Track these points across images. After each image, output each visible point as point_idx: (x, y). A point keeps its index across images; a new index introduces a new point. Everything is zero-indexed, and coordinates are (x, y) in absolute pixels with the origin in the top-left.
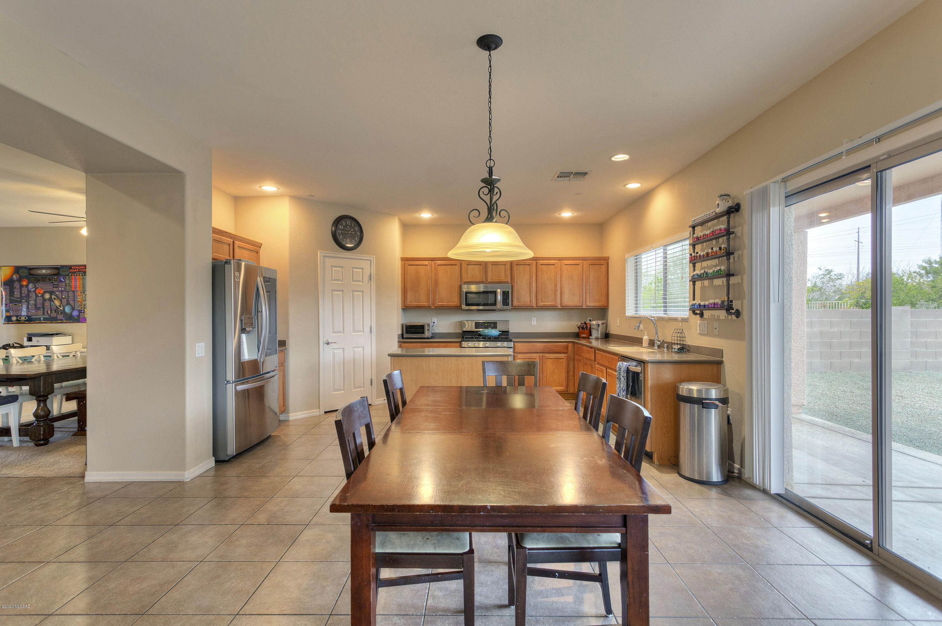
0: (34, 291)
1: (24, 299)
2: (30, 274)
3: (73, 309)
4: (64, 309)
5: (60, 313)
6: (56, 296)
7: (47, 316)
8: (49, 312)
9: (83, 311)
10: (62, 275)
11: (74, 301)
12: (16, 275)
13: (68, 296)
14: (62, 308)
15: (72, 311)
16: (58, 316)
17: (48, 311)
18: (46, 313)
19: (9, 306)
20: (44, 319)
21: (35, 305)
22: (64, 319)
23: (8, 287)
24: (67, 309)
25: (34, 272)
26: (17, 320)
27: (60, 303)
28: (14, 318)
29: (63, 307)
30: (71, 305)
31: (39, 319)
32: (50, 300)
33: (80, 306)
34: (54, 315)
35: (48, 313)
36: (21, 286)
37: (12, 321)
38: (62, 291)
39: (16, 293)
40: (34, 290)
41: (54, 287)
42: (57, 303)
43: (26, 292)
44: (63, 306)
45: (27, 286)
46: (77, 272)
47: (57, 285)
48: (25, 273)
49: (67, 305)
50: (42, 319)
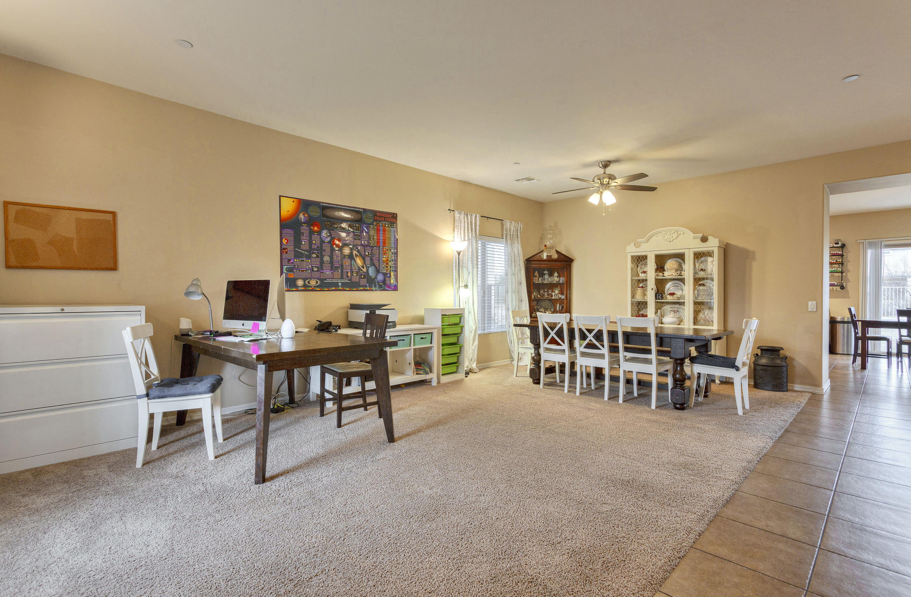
0: (329, 242)
1: (315, 253)
2: (324, 215)
3: (378, 271)
4: (368, 270)
5: (362, 277)
6: (358, 251)
7: (347, 281)
8: (349, 274)
9: (388, 275)
10: (365, 223)
11: (379, 261)
12: (304, 214)
13: (372, 254)
14: (365, 270)
15: (377, 275)
16: (361, 282)
17: (347, 272)
18: (345, 276)
19: (292, 263)
20: (344, 284)
21: (331, 262)
22: (368, 285)
23: (292, 232)
24: (372, 272)
25: (328, 213)
26: (305, 286)
27: (362, 261)
28: (300, 283)
29: (367, 268)
30: (376, 267)
31: (336, 285)
32: (351, 257)
33: (386, 268)
34: (355, 278)
35: (348, 276)
36: (312, 232)
37: (297, 287)
38: (364, 246)
39: (303, 243)
40: (328, 240)
41: (355, 239)
42: (359, 261)
43: (318, 243)
44: (366, 266)
45: (319, 233)
46: (383, 221)
47: (359, 236)
48: (315, 213)
49: (371, 265)
50: (340, 284)
